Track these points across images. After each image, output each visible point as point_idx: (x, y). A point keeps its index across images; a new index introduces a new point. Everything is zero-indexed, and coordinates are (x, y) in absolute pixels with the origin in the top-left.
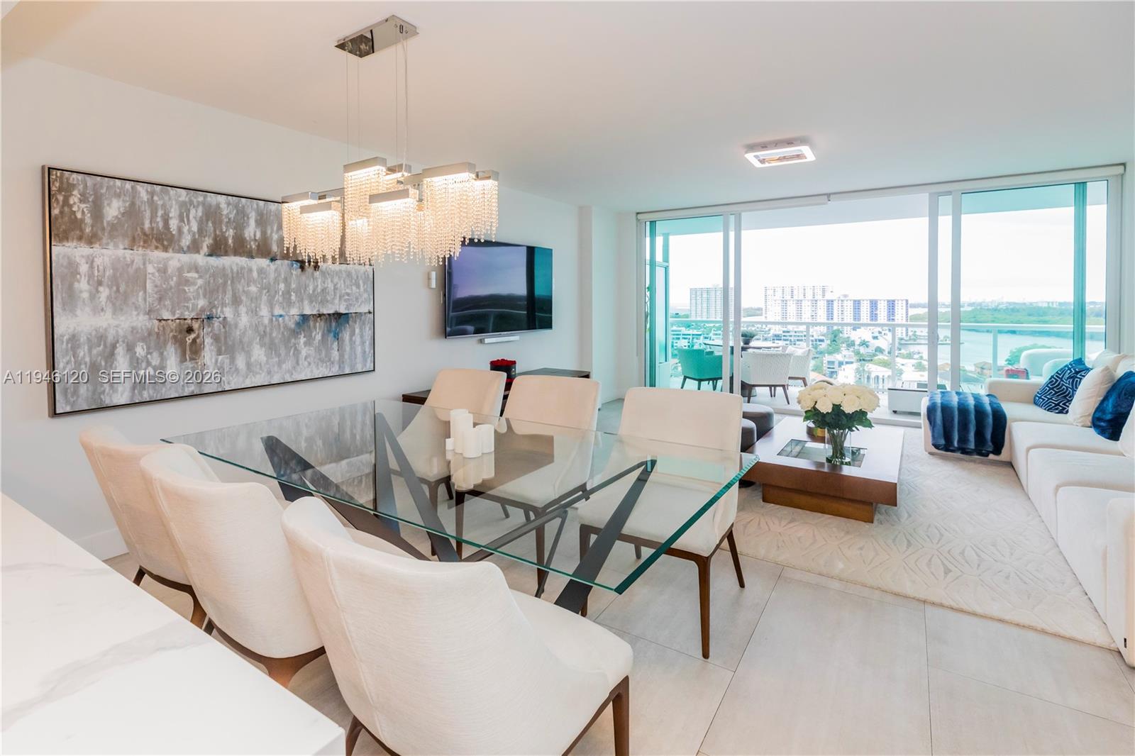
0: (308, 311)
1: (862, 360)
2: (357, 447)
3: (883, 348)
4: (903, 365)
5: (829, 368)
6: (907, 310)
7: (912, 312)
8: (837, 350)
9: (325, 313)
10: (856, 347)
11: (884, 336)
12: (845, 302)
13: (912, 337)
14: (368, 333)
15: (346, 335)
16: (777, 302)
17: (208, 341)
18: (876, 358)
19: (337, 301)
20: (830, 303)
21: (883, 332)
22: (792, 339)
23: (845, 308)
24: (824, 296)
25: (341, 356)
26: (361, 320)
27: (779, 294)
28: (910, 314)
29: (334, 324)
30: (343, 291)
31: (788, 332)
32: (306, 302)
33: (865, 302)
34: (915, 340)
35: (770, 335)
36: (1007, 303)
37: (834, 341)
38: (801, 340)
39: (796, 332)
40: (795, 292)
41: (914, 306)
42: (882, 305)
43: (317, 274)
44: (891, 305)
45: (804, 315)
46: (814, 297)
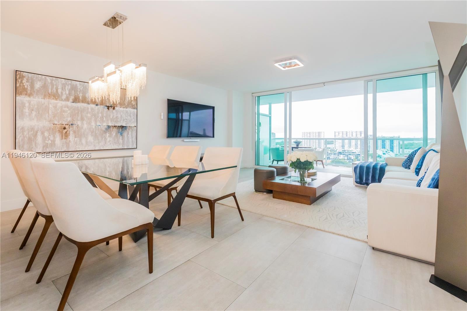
0: (110, 125)
2: (129, 176)
9: (117, 125)
11: (389, 153)
14: (134, 134)
15: (125, 134)
17: (71, 132)
19: (122, 121)
21: (388, 151)
22: (347, 154)
25: (123, 142)
26: (131, 129)
27: (340, 135)
29: (120, 130)
30: (125, 118)
31: (345, 151)
32: (109, 121)
35: (337, 152)
38: (351, 155)
39: (348, 151)
40: (348, 134)
43: (114, 111)
45: (352, 143)
46: (356, 136)
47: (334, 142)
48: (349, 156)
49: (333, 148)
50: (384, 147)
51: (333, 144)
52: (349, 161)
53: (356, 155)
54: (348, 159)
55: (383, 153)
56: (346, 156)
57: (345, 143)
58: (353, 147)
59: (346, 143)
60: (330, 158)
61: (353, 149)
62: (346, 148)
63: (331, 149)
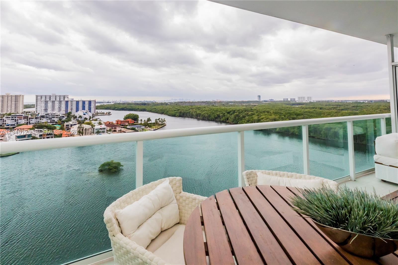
1: (80, 123)
3: (87, 118)
4: (94, 123)
5: (66, 128)
6: (95, 104)
7: (97, 105)
8: (70, 120)
10: (77, 118)
12: (73, 102)
13: (97, 113)
16: (43, 102)
18: (85, 122)
20: (67, 102)
21: (87, 112)
22: (50, 117)
23: (73, 104)
24: (64, 99)
27: (43, 99)
28: (96, 105)
33: (81, 102)
34: (97, 114)
35: (39, 116)
36: (122, 101)
37: (68, 117)
38: (54, 117)
39: (52, 114)
40: (52, 98)
41: (97, 103)
42: (87, 102)
44: (90, 102)
45: (55, 107)
46: (60, 100)
47: (35, 106)
48: (52, 118)
49: (34, 112)
50: (84, 108)
51: (34, 107)
52: (52, 124)
53: (59, 117)
54: (52, 122)
55: (84, 113)
56: (49, 120)
57: (48, 107)
58: (57, 110)
59: (50, 107)
60: (30, 123)
61: (56, 112)
62: (49, 111)
63: (32, 113)
